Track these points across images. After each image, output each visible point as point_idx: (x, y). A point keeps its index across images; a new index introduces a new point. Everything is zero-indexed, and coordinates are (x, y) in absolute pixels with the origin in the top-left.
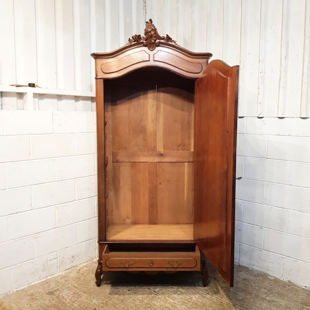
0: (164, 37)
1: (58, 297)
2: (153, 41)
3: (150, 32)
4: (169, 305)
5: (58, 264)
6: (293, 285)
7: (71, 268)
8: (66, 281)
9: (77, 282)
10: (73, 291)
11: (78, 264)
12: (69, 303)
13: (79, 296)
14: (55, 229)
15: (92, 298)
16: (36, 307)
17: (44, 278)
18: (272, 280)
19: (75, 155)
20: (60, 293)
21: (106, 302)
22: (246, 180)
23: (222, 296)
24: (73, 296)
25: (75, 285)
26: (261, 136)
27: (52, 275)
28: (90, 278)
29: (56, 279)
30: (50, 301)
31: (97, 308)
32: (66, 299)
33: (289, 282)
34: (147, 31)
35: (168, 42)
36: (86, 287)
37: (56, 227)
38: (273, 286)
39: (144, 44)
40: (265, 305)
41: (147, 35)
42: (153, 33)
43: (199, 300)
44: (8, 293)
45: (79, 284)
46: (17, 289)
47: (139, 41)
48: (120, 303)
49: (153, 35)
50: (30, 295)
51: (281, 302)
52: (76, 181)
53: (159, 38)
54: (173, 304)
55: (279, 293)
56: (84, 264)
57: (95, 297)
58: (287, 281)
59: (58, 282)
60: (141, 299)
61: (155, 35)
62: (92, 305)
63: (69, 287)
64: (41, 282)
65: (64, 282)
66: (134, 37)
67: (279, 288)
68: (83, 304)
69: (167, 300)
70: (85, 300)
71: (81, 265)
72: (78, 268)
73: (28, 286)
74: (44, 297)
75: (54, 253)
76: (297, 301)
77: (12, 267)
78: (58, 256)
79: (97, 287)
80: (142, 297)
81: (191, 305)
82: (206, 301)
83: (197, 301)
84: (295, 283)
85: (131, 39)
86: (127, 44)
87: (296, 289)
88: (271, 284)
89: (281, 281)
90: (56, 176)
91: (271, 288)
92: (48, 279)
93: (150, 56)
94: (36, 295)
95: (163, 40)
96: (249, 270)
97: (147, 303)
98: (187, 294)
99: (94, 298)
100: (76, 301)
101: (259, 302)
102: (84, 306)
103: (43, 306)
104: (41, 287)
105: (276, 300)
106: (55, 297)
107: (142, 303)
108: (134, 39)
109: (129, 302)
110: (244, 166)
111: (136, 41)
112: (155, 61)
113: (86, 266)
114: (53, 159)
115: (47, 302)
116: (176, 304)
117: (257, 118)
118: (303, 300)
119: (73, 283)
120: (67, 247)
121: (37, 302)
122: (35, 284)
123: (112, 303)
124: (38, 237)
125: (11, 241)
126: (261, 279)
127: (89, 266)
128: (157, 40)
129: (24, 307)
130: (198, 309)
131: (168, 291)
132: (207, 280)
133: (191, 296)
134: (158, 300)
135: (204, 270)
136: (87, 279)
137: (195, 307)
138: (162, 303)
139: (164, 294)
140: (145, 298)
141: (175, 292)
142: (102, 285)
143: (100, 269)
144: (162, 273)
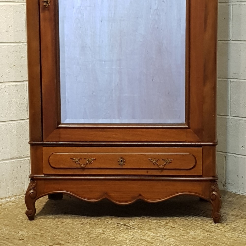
4: (146, 237)
21: (42, 233)
23: (242, 232)
31: (25, 239)
36: (9, 221)
43: (200, 234)
48: (64, 235)
54: (154, 237)
56: (9, 199)
57: (23, 229)
62: (18, 236)
68: (3, 236)
69: (145, 233)
70: (7, 232)
71: (4, 200)
79: (29, 221)
80: (103, 230)
81: (185, 238)
82: (213, 236)
83: (198, 235)
97: (110, 236)
98: (181, 228)
99: (21, 230)
107: (101, 235)
109: (81, 234)
113: (13, 202)
116: (160, 237)
123: (51, 235)
130: (195, 243)
131: (150, 225)
132: (218, 211)
133: (188, 231)
134: (130, 233)
135: (214, 193)
136: (13, 213)
137: (190, 241)
138: (136, 235)
139: (142, 228)
140: (109, 231)
141: (160, 226)
142: (36, 219)
143: (34, 189)
144: (140, 197)
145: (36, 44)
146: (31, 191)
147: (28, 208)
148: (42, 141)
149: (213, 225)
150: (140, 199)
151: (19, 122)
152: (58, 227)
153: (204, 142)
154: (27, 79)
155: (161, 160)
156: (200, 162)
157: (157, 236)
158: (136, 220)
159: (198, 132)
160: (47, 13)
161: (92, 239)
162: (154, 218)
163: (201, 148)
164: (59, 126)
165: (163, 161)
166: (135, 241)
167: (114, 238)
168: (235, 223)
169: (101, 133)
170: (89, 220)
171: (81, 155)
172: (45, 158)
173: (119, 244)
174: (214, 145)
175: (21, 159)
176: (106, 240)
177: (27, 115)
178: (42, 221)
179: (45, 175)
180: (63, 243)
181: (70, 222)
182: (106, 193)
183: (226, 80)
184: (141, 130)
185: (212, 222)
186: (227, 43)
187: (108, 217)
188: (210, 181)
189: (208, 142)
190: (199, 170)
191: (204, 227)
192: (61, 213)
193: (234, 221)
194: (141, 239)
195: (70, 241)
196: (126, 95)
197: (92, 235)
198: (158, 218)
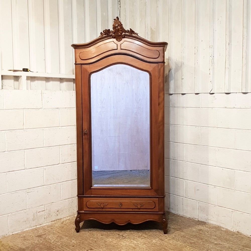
0: (128, 30)
1: (45, 239)
2: (119, 34)
3: (117, 27)
4: (132, 244)
5: (46, 216)
6: (241, 235)
7: (56, 220)
8: (52, 229)
9: (60, 230)
10: (56, 235)
11: (62, 218)
12: (53, 242)
13: (61, 238)
14: (43, 186)
15: (72, 240)
16: (28, 244)
17: (34, 227)
18: (223, 231)
19: (59, 126)
20: (47, 236)
21: (83, 242)
22: (202, 147)
23: (177, 240)
24: (56, 238)
25: (59, 231)
26: (212, 109)
27: (40, 225)
28: (71, 227)
29: (44, 227)
30: (38, 241)
31: (75, 246)
32: (51, 240)
33: (238, 233)
34: (115, 27)
35: (131, 34)
36: (67, 233)
37: (44, 185)
38: (223, 235)
39: (112, 37)
40: (212, 246)
41: (115, 30)
42: (119, 28)
43: (158, 242)
44: (5, 235)
45: (62, 231)
46: (12, 233)
47: (109, 34)
48: (93, 243)
49: (120, 29)
50: (23, 237)
51: (226, 245)
52: (60, 148)
53: (125, 31)
54: (136, 244)
55: (226, 239)
56: (67, 218)
57: (74, 239)
58: (236, 232)
59: (45, 230)
60: (111, 240)
61: (121, 29)
62: (72, 244)
63: (54, 233)
64: (31, 229)
65: (50, 230)
66: (105, 31)
67: (227, 236)
68: (65, 243)
69: (132, 241)
70: (66, 240)
71: (65, 219)
72: (62, 220)
73: (21, 232)
74: (34, 239)
75: (42, 206)
76: (239, 244)
77: (9, 214)
78: (46, 209)
79: (77, 233)
80: (112, 240)
81: (150, 245)
82: (164, 243)
83: (157, 242)
84: (243, 233)
85: (102, 32)
86: (99, 37)
87: (242, 237)
88: (222, 233)
89: (231, 232)
90: (44, 143)
91: (221, 236)
92: (37, 228)
93: (118, 45)
94: (28, 237)
95: (127, 33)
96: (206, 224)
97: (115, 243)
98: (149, 238)
100: (59, 241)
101: (208, 244)
102: (65, 244)
103: (33, 244)
104: (31, 233)
105: (222, 243)
106: (42, 238)
107: (111, 243)
108: (104, 33)
109: (101, 242)
110: (200, 135)
111: (107, 34)
112: (121, 49)
113: (69, 220)
114: (42, 129)
115: (36, 242)
116: (139, 244)
117: (209, 94)
118: (245, 244)
119: (57, 230)
120: (53, 203)
121: (28, 242)
122: (27, 231)
123: (87, 243)
124: (30, 192)
125: (8, 193)
126: (215, 230)
127: (71, 220)
128: (123, 33)
129: (18, 244)
130: (155, 248)
131: (134, 236)
132: (166, 228)
133: (152, 240)
134: (125, 242)
135: (164, 220)
136: (69, 228)
137: (153, 246)
138: (127, 243)
139: (130, 238)
140: (114, 240)
141: (139, 237)
142: (80, 232)
143: (79, 218)
144: (129, 222)
145: (81, 150)
146: (78, 219)
147: (76, 227)
148: (83, 195)
149: (164, 236)
150: (129, 223)
151: (72, 181)
152: (91, 237)
153: (159, 196)
154: (76, 160)
155: (139, 204)
156: (157, 205)
157: (138, 244)
158: (127, 232)
159: (156, 191)
160: (86, 136)
161: (107, 245)
162: (136, 231)
163: (158, 199)
164: (91, 188)
165: (140, 205)
166: (127, 247)
167: (117, 245)
168: (174, 234)
169: (111, 191)
170: (105, 233)
171: (101, 202)
172: (84, 203)
173: (119, 249)
174: (164, 197)
175: (73, 198)
176: (114, 246)
177: (76, 177)
178: (83, 233)
179: (85, 211)
180: (93, 248)
181: (96, 234)
182: (113, 220)
183: (169, 159)
184: (129, 190)
185: (163, 233)
186: (169, 143)
187: (114, 230)
188: (162, 214)
189: (161, 196)
190: (157, 209)
191: (159, 237)
192: (92, 228)
193: (174, 233)
194: (130, 246)
195: (96, 247)
196: (122, 152)
197: (107, 243)
198: (138, 231)
